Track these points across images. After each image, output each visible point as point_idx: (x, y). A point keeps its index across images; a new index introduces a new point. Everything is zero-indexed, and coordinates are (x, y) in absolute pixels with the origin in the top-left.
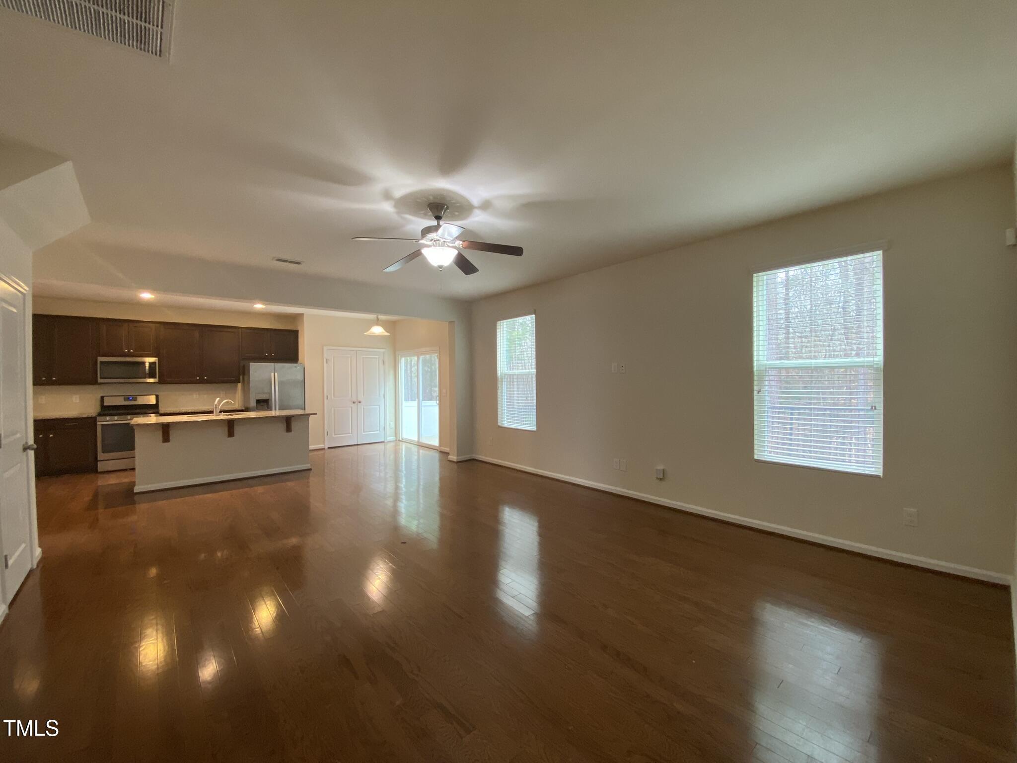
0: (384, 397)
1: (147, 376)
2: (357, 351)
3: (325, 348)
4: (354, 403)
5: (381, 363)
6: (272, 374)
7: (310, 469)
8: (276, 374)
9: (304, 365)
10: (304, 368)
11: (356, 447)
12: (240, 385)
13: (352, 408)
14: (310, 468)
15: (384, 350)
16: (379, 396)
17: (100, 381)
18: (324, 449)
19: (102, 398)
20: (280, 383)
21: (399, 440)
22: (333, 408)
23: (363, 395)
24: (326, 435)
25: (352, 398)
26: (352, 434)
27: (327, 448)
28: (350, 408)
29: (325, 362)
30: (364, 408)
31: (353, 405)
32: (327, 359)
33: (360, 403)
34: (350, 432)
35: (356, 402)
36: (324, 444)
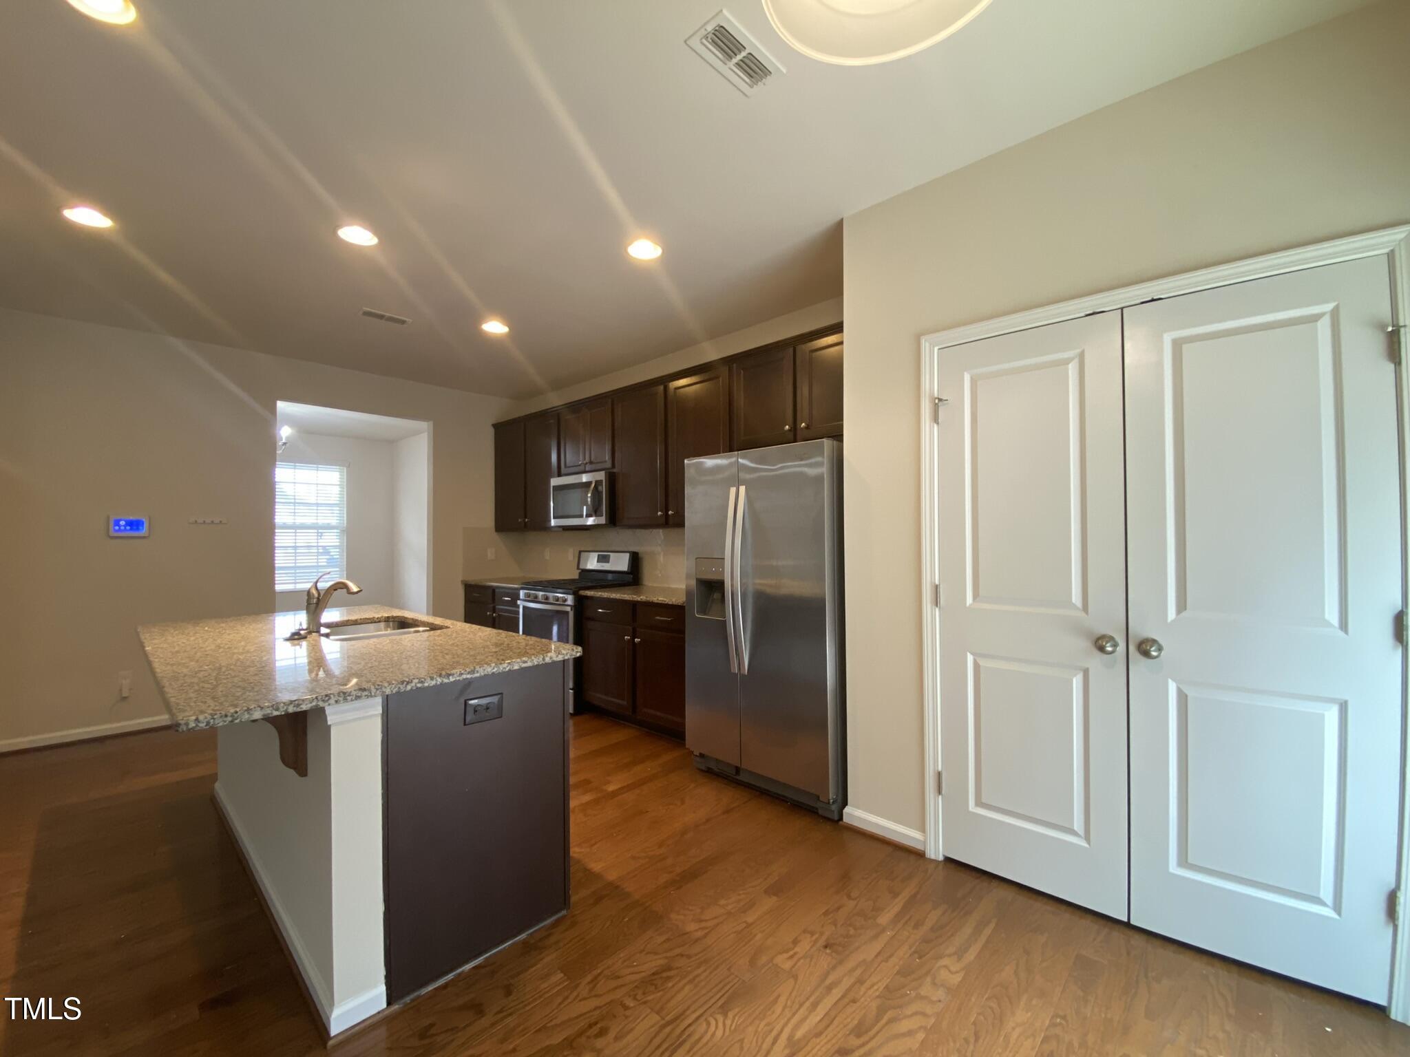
2: (1122, 309)
6: (733, 490)
8: (742, 489)
10: (842, 459)
11: (1118, 937)
19: (580, 552)
22: (970, 658)
23: (1182, 606)
24: (932, 790)
25: (1087, 612)
26: (1087, 838)
27: (941, 858)
28: (1075, 675)
29: (927, 415)
30: (1183, 699)
31: (1096, 662)
32: (937, 403)
33: (1146, 654)
34: (1078, 825)
35: (1115, 645)
36: (923, 829)
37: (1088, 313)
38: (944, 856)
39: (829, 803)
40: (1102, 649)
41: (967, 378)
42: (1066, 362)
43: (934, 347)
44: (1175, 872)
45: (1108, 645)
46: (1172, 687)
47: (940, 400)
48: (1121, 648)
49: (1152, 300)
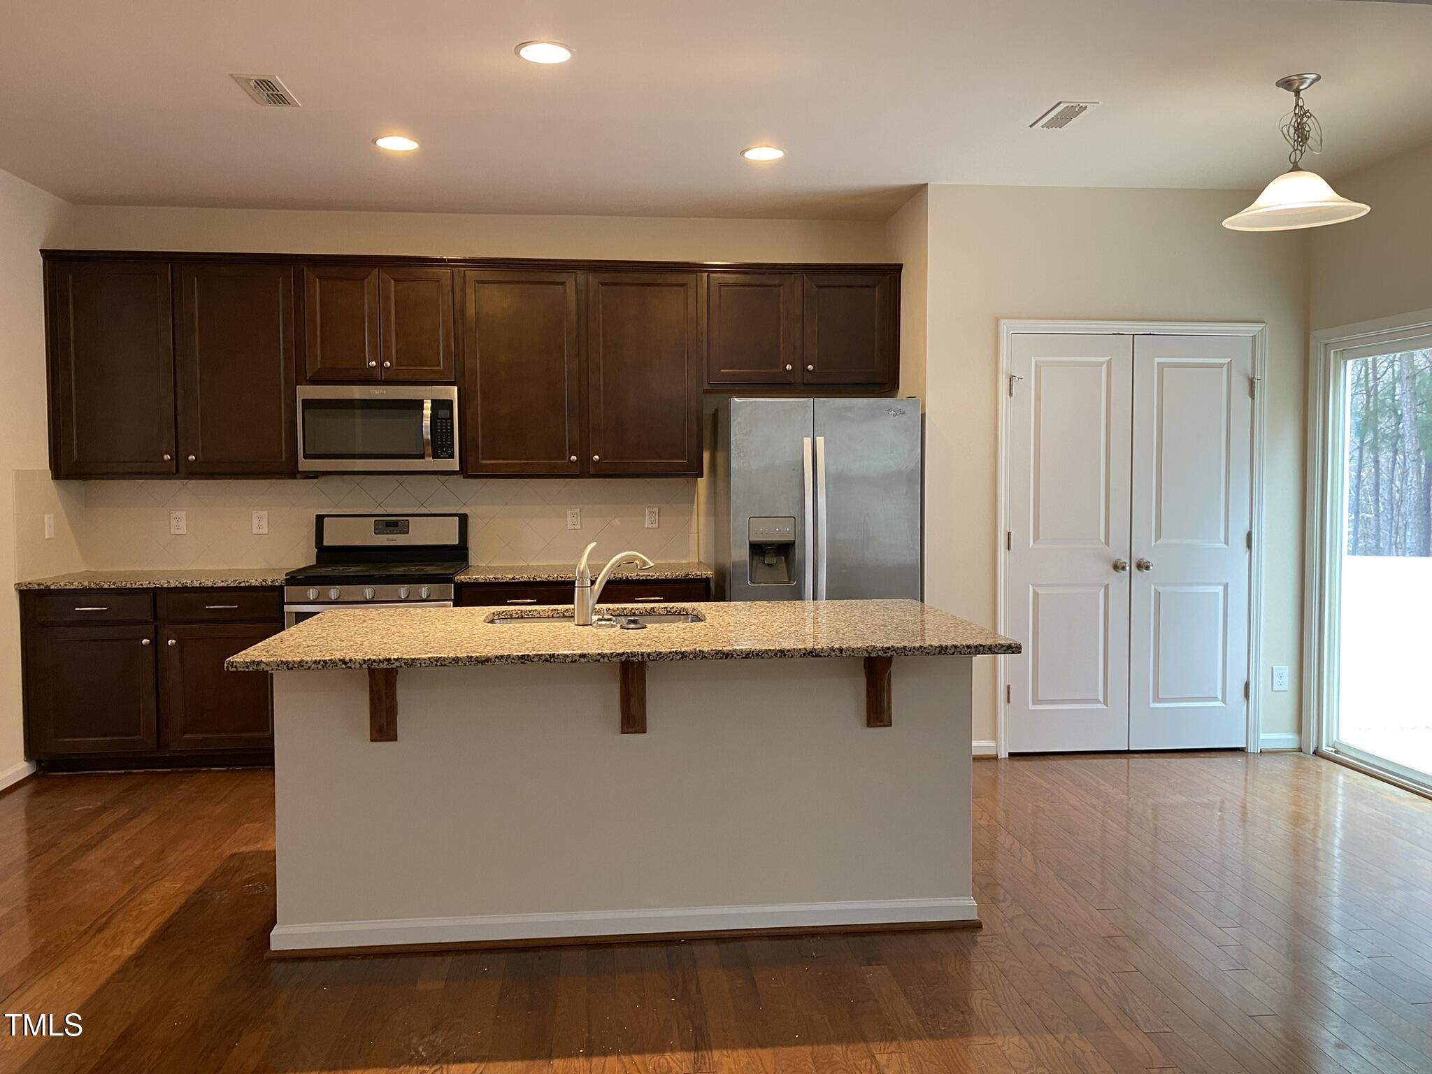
0: (1249, 545)
1: (429, 450)
2: (1133, 335)
3: (1005, 325)
4: (1117, 567)
5: (1241, 387)
6: (808, 441)
7: (974, 926)
8: (820, 441)
9: (923, 407)
10: (923, 416)
11: (1122, 761)
12: (702, 483)
13: (1107, 587)
14: (973, 916)
15: (1257, 328)
16: (1227, 542)
17: (304, 464)
18: (995, 758)
19: (320, 519)
20: (838, 481)
21: (1316, 753)
22: (1031, 588)
23: (1158, 536)
24: (1003, 700)
25: (1108, 546)
26: (1106, 703)
27: (1008, 755)
28: (1101, 590)
29: (1004, 390)
30: (1158, 594)
31: (1113, 577)
32: (1013, 378)
33: (1141, 569)
34: (1100, 696)
36: (995, 739)
37: (1114, 333)
41: (1033, 361)
42: (1100, 365)
43: (1009, 330)
44: (1152, 707)
46: (1153, 588)
47: (1016, 378)
48: (1128, 567)
49: (1150, 334)
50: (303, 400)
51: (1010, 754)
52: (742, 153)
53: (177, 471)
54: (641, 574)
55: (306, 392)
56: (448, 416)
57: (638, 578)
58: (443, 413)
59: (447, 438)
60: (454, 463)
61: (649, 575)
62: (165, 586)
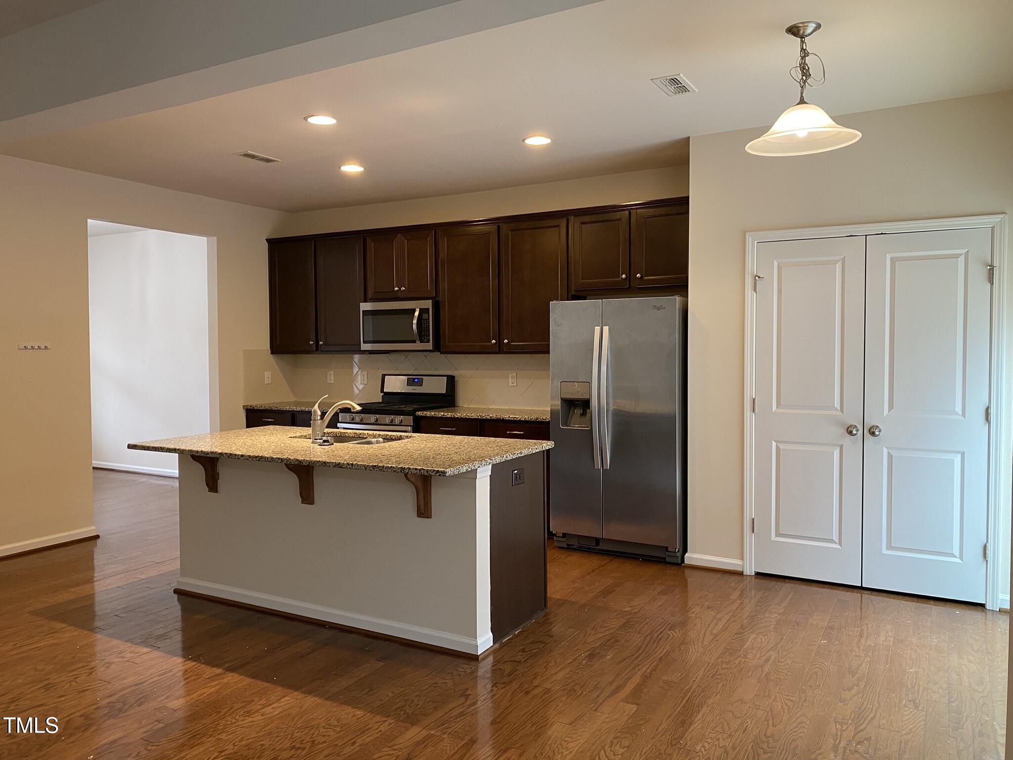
0: (988, 418)
1: (416, 337)
2: (866, 236)
3: (751, 236)
4: (852, 432)
5: (979, 274)
7: (473, 659)
8: (606, 329)
9: (687, 300)
10: (685, 311)
11: (856, 595)
13: (841, 447)
15: (991, 221)
16: (963, 415)
17: (363, 346)
19: (384, 376)
22: (774, 444)
23: (891, 407)
24: (748, 530)
25: (843, 412)
26: (840, 544)
27: (753, 574)
28: (836, 449)
29: (750, 287)
30: (890, 457)
31: (847, 440)
32: (757, 278)
33: (873, 434)
34: (835, 537)
35: (857, 431)
36: (742, 559)
37: (848, 235)
38: (755, 572)
39: (675, 552)
40: (850, 433)
41: (776, 263)
42: (836, 262)
43: (754, 241)
44: (885, 553)
45: (854, 430)
46: (885, 451)
47: (759, 277)
48: (861, 432)
49: (882, 234)
50: (363, 311)
51: (758, 574)
52: (524, 140)
53: (317, 349)
54: (511, 416)
55: (365, 306)
56: (427, 318)
57: (509, 419)
58: (425, 316)
59: (427, 331)
60: (429, 346)
61: (515, 418)
62: (295, 410)
